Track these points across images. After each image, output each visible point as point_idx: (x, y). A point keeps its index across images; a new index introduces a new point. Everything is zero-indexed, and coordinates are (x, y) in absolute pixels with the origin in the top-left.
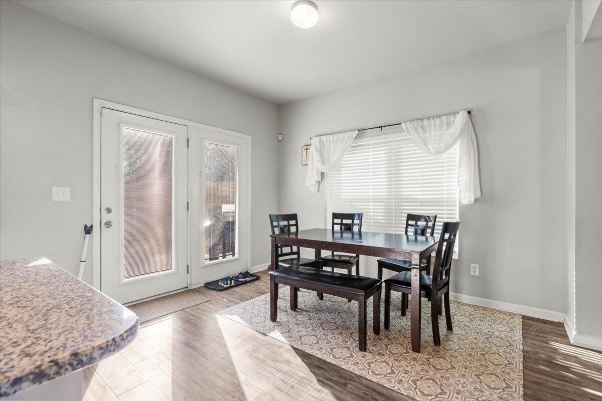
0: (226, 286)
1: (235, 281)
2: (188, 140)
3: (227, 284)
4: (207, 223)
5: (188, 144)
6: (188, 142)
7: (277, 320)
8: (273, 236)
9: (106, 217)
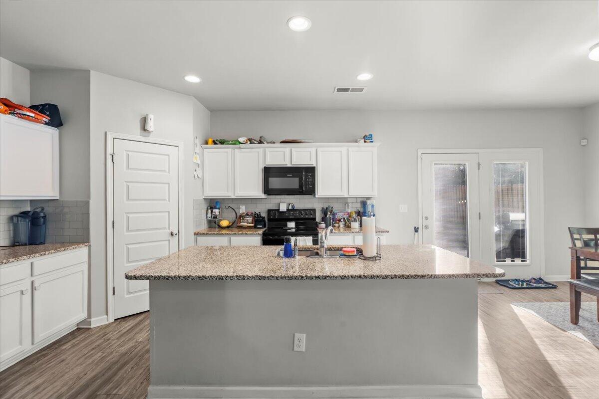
0: (517, 286)
1: (527, 284)
2: (479, 164)
3: (519, 285)
4: (496, 229)
5: (479, 167)
6: (479, 166)
7: (579, 324)
8: (574, 249)
9: (425, 223)
